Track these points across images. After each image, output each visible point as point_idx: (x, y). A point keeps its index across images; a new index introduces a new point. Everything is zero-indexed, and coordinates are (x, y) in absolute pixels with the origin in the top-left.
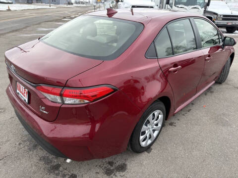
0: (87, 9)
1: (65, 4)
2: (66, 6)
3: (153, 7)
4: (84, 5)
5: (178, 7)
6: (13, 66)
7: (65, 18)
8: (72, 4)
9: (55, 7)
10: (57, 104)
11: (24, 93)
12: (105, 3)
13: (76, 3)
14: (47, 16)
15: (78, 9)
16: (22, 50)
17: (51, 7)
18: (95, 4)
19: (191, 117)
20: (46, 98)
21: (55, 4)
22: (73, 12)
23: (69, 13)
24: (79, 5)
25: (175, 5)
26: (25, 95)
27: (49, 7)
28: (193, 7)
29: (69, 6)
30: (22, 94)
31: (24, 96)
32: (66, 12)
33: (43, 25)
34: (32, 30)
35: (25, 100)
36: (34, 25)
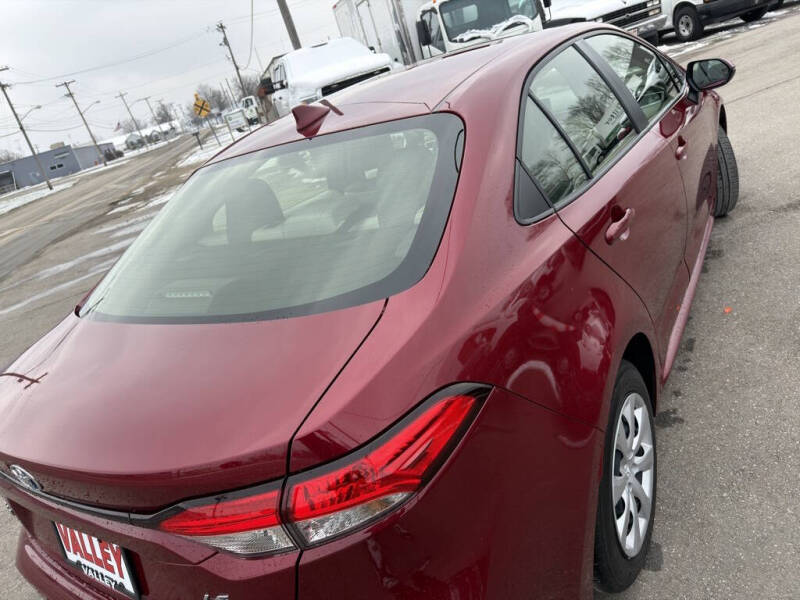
0: (173, 153)
1: (96, 164)
2: (102, 168)
3: (387, 69)
4: (161, 144)
5: (462, 41)
6: (19, 469)
7: (114, 204)
8: (120, 154)
9: (69, 185)
10: (277, 558)
11: (106, 557)
12: (225, 113)
13: (132, 146)
14: (51, 221)
15: (148, 161)
16: (22, 378)
17: (56, 189)
18: (194, 129)
19: (711, 367)
20: (217, 551)
21: (65, 174)
22: (134, 177)
23: (121, 186)
24: (143, 150)
25: (450, 40)
26: (113, 562)
27: (47, 192)
28: (505, 24)
29: (111, 165)
30: (98, 562)
31: (110, 569)
32: (111, 186)
33: (51, 254)
34: (21, 285)
35: (121, 586)
36: (19, 267)
